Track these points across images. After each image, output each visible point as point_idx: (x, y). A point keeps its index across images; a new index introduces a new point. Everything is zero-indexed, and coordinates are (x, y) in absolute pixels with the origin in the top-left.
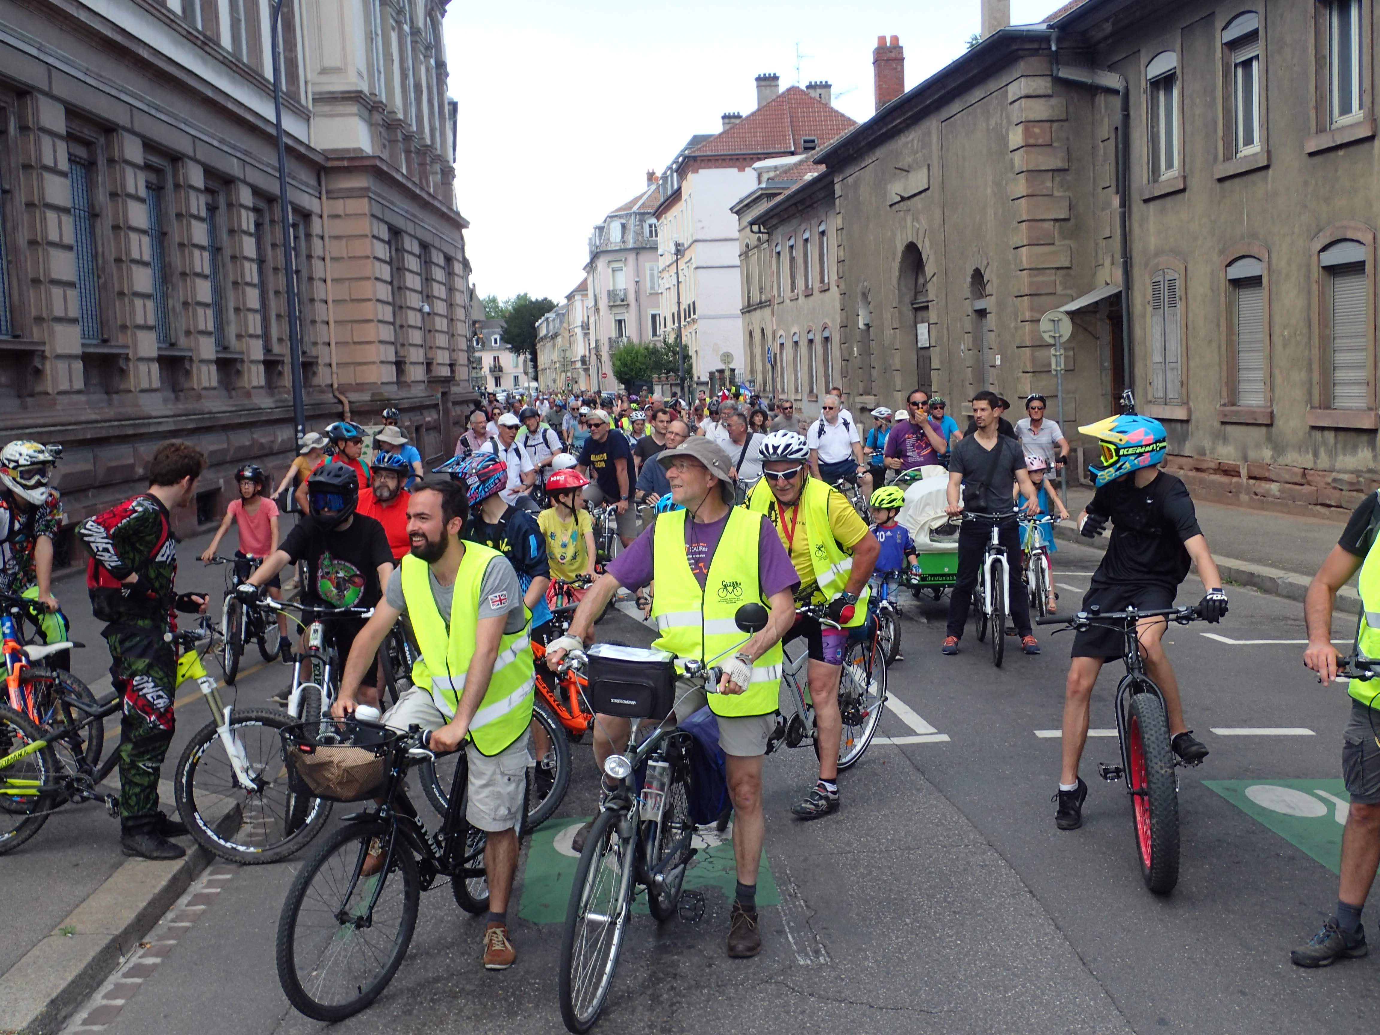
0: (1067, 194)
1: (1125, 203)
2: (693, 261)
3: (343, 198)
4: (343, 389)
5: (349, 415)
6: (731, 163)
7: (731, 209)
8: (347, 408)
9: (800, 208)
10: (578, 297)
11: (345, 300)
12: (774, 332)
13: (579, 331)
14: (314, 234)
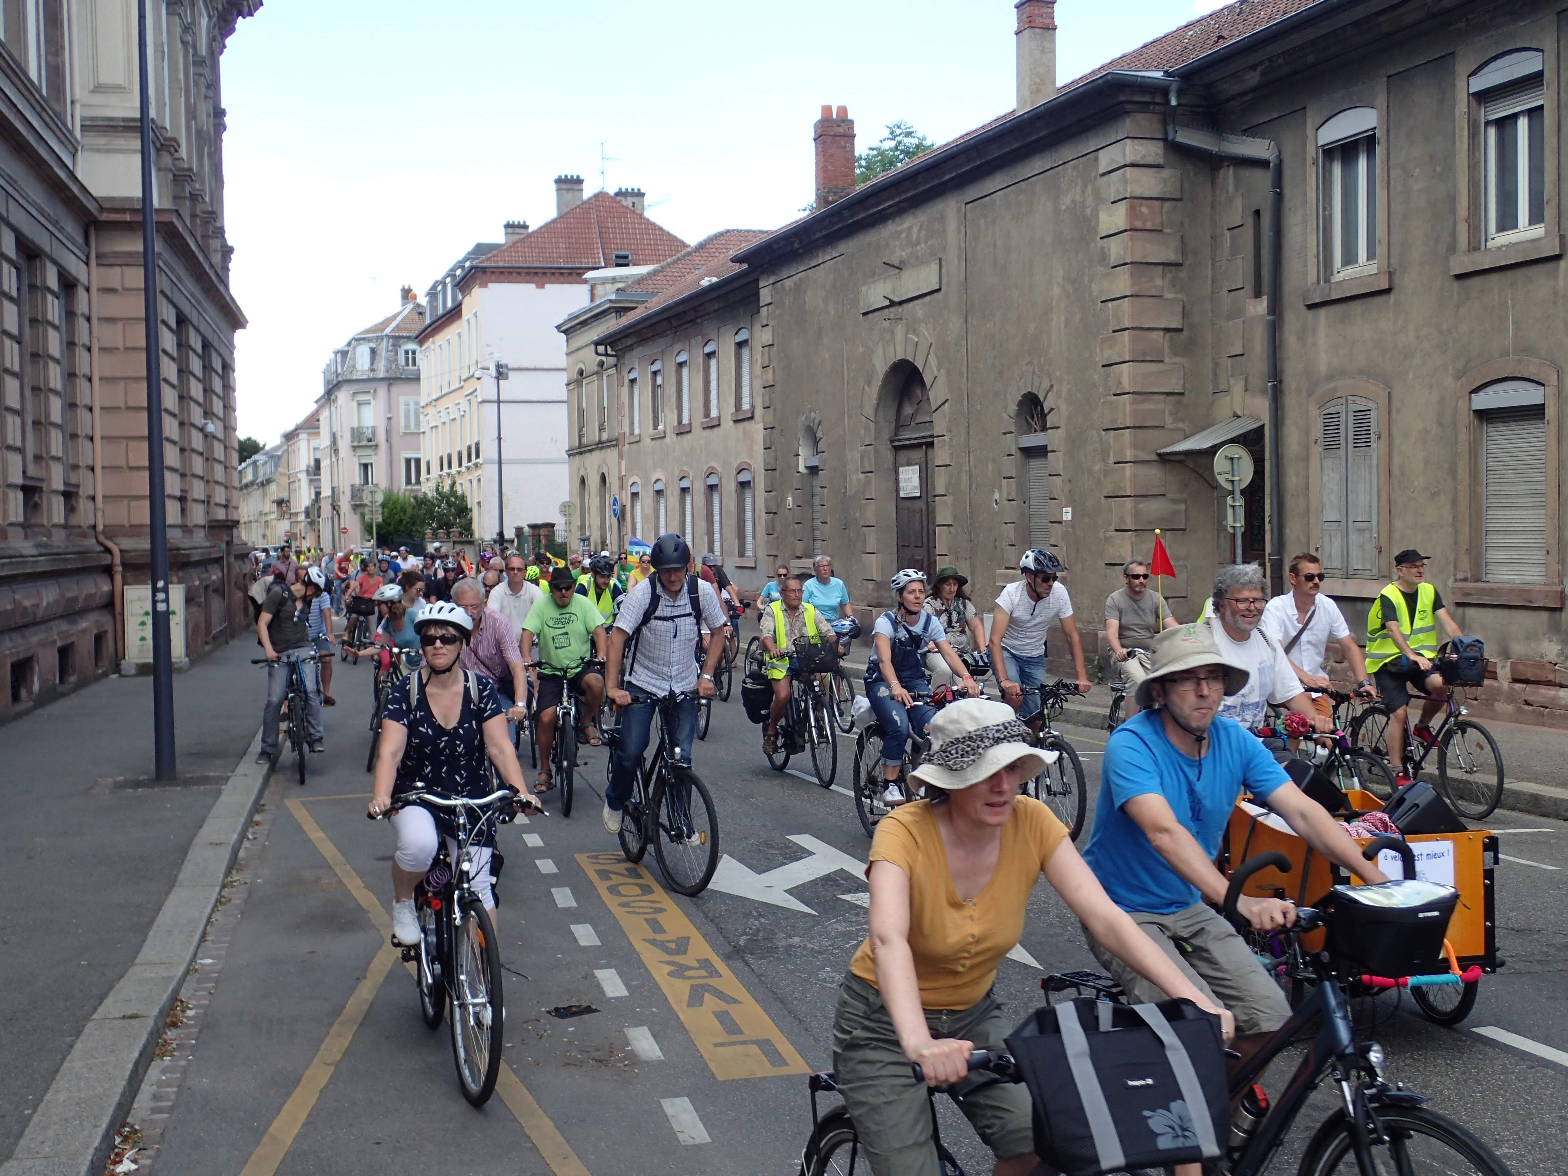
0: (1179, 296)
1: (1276, 308)
2: (478, 392)
3: (121, 265)
4: (112, 532)
5: (120, 569)
6: (528, 278)
7: (558, 327)
8: (117, 560)
9: (675, 324)
10: (303, 436)
11: (119, 408)
12: (621, 479)
13: (303, 477)
14: (80, 312)
